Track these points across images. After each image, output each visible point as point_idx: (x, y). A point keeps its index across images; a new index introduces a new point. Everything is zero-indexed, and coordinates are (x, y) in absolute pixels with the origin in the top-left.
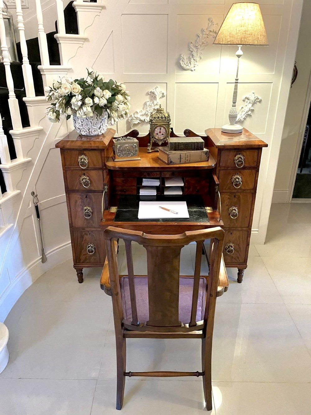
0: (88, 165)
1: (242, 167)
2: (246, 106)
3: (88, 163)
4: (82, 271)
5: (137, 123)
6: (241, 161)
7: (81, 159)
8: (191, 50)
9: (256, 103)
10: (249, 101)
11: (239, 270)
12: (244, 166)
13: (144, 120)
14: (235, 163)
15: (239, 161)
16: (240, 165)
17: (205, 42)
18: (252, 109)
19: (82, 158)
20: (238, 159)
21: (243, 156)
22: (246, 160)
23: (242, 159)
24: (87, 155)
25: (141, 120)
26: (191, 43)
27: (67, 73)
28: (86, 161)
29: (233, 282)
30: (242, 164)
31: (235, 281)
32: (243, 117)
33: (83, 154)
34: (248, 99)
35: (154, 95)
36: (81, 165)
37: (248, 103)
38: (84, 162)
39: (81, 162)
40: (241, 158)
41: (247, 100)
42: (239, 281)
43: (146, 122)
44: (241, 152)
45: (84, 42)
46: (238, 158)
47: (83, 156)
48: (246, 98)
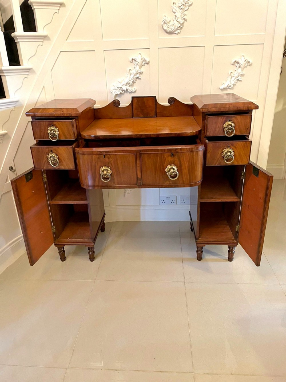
0: (59, 137)
1: (232, 135)
2: (236, 70)
3: (58, 135)
4: (64, 248)
5: (120, 93)
6: (231, 129)
7: (51, 131)
8: (174, 11)
9: (246, 67)
10: (239, 65)
11: (229, 248)
12: (235, 134)
13: (127, 90)
14: (224, 131)
15: (229, 129)
16: (230, 134)
17: (188, 2)
18: (242, 73)
19: (52, 129)
20: (228, 127)
21: (233, 123)
22: (237, 127)
23: (232, 127)
24: (58, 125)
25: (123, 90)
26: (174, 3)
27: (42, 41)
28: (57, 133)
29: (223, 260)
30: (232, 132)
31: (226, 260)
32: (233, 83)
33: (52, 125)
34: (238, 63)
35: (136, 63)
36: (51, 137)
37: (238, 67)
38: (54, 134)
39: (50, 134)
40: (231, 125)
41: (236, 64)
42: (230, 259)
43: (129, 92)
44: (231, 118)
45: (60, 7)
46: (227, 125)
47: (53, 128)
48: (235, 62)
